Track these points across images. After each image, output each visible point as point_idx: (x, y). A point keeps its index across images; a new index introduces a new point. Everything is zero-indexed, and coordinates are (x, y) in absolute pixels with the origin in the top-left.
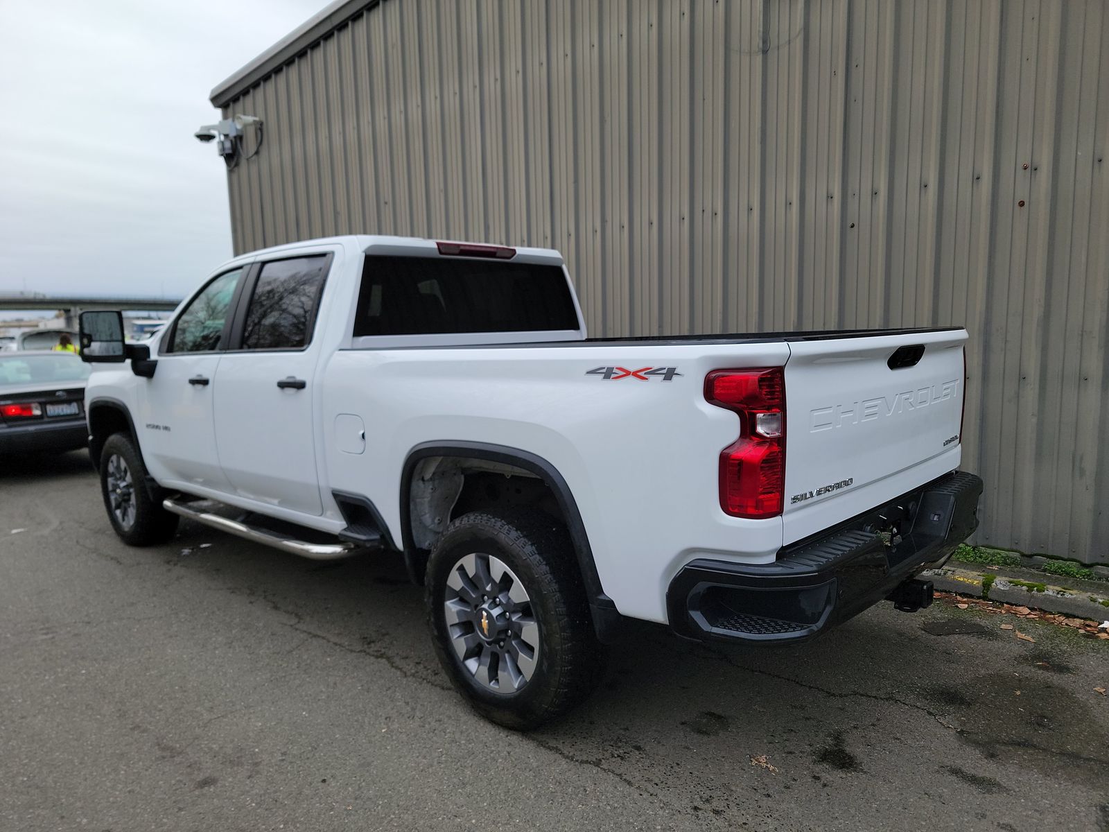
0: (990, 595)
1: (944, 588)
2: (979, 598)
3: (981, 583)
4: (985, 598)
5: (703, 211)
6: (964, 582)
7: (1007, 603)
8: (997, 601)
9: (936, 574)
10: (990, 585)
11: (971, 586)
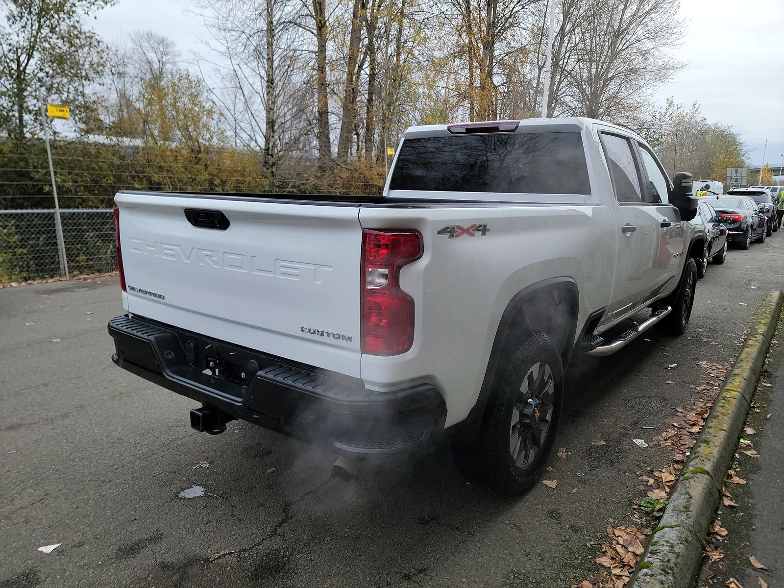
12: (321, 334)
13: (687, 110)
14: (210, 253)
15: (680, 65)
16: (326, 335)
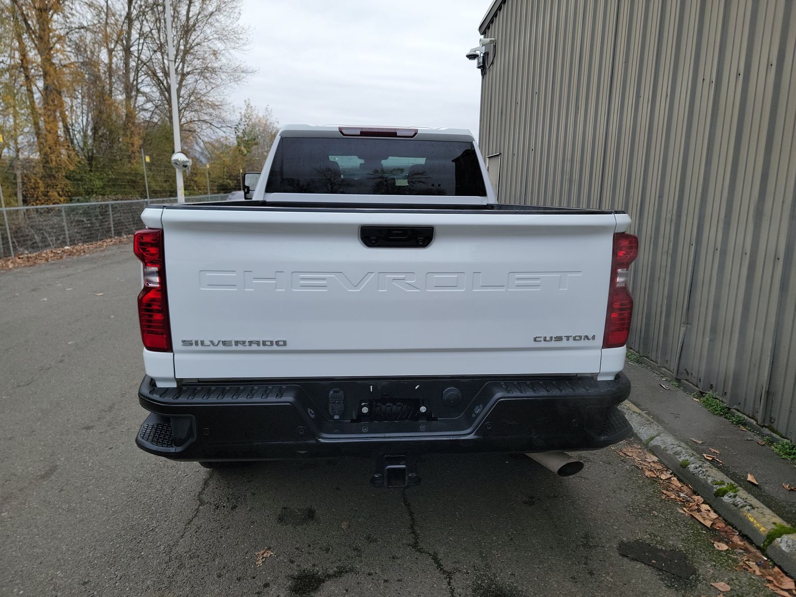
0: (769, 551)
1: (733, 522)
2: (758, 548)
3: (766, 533)
4: (763, 551)
5: (704, 80)
6: (753, 523)
7: (780, 567)
8: (772, 560)
9: (734, 505)
10: (774, 539)
11: (755, 531)
12: (559, 339)
13: (259, 113)
14: (403, 276)
15: (251, 71)
16: (565, 339)
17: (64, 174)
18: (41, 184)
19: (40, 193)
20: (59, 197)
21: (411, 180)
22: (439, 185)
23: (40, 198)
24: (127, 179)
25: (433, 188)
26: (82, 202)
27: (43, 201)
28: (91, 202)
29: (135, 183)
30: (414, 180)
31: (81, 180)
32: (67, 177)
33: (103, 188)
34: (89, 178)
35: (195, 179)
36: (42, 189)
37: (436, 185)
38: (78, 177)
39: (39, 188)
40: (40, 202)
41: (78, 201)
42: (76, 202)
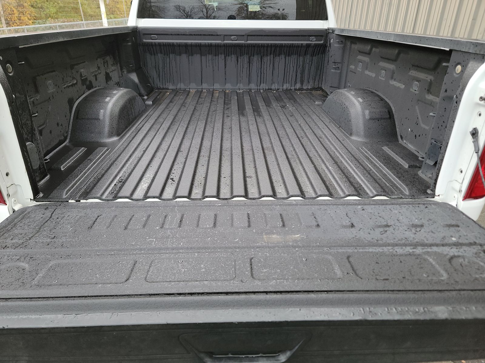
17: (29, 4)
18: (15, 11)
19: (15, 18)
20: (28, 21)
21: (264, 6)
22: (283, 10)
23: (16, 22)
24: (71, 7)
25: (279, 12)
26: (42, 24)
27: (18, 24)
28: (47, 24)
29: (77, 9)
30: (265, 6)
31: (42, 8)
32: (32, 6)
33: (56, 13)
34: (46, 6)
35: (117, 6)
36: (16, 15)
37: (281, 10)
38: (40, 5)
39: (14, 14)
40: (16, 24)
41: (39, 23)
42: (37, 24)
